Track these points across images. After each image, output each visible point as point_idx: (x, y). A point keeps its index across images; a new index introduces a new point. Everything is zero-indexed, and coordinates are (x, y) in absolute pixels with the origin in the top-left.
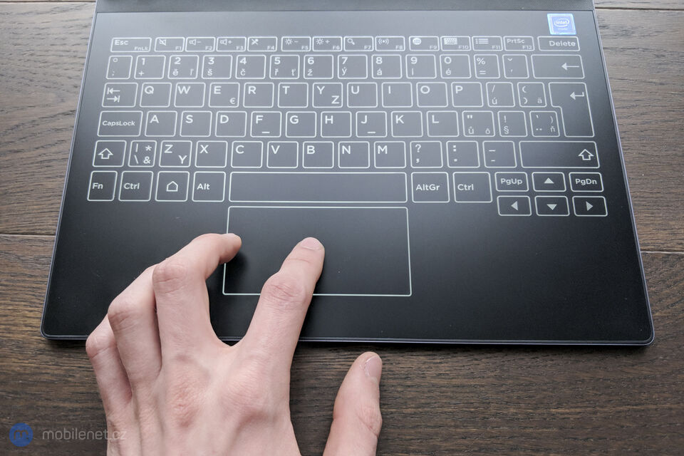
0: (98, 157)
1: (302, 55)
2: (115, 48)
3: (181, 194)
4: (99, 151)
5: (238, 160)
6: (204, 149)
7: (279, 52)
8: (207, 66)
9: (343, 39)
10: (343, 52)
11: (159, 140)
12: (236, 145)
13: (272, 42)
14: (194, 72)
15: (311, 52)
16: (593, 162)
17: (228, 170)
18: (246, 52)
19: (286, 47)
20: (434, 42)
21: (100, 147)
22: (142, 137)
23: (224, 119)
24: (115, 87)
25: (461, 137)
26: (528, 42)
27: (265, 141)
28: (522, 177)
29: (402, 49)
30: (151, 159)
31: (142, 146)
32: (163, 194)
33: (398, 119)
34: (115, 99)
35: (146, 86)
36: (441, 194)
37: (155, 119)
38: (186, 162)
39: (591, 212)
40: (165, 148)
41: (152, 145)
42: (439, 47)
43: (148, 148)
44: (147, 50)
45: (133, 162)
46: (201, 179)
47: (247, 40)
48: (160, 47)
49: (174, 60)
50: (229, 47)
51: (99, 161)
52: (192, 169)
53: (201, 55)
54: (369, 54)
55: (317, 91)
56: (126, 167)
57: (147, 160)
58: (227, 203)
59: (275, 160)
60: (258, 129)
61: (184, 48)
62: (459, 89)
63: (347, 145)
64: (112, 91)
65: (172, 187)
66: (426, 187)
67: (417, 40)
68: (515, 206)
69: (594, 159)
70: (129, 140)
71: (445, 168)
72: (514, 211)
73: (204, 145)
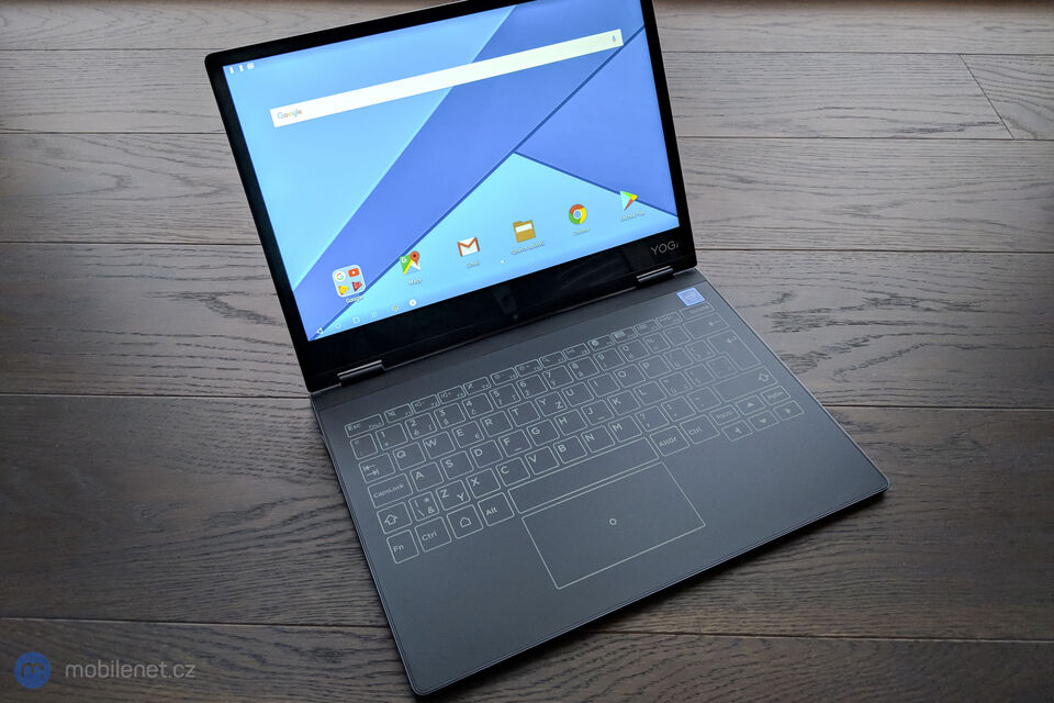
0: (386, 526)
1: (513, 382)
2: (350, 433)
3: (476, 524)
4: (383, 521)
5: (508, 478)
6: (475, 482)
7: (494, 387)
8: (441, 419)
9: (539, 361)
10: (544, 370)
11: (432, 490)
12: (499, 468)
13: (485, 382)
14: (433, 426)
15: (520, 378)
16: (771, 381)
17: (504, 489)
18: (467, 397)
19: (497, 382)
20: (608, 339)
21: (383, 517)
22: (416, 493)
23: (479, 452)
24: (369, 463)
25: (669, 398)
26: (675, 316)
27: (522, 456)
28: (730, 409)
29: (587, 352)
30: (434, 507)
31: (420, 500)
32: (460, 531)
33: (615, 402)
34: (374, 473)
35: (396, 452)
36: (680, 443)
37: (419, 475)
38: (466, 498)
39: (792, 414)
40: (441, 495)
41: (429, 496)
42: (614, 342)
43: (427, 500)
44: (380, 425)
45: (419, 516)
46: (486, 506)
47: (463, 387)
48: (391, 418)
49: (409, 424)
50: (450, 398)
51: (387, 528)
52: (474, 502)
53: (431, 411)
54: (565, 364)
55: (541, 404)
56: (415, 523)
57: (430, 510)
58: (518, 517)
59: (537, 467)
60: (510, 449)
61: (413, 411)
62: (646, 365)
63: (588, 434)
64: (368, 468)
65: (465, 522)
66: (666, 442)
67: (595, 342)
68: (738, 430)
69: (770, 377)
70: (406, 500)
71: (671, 424)
72: (739, 435)
73: (473, 478)
